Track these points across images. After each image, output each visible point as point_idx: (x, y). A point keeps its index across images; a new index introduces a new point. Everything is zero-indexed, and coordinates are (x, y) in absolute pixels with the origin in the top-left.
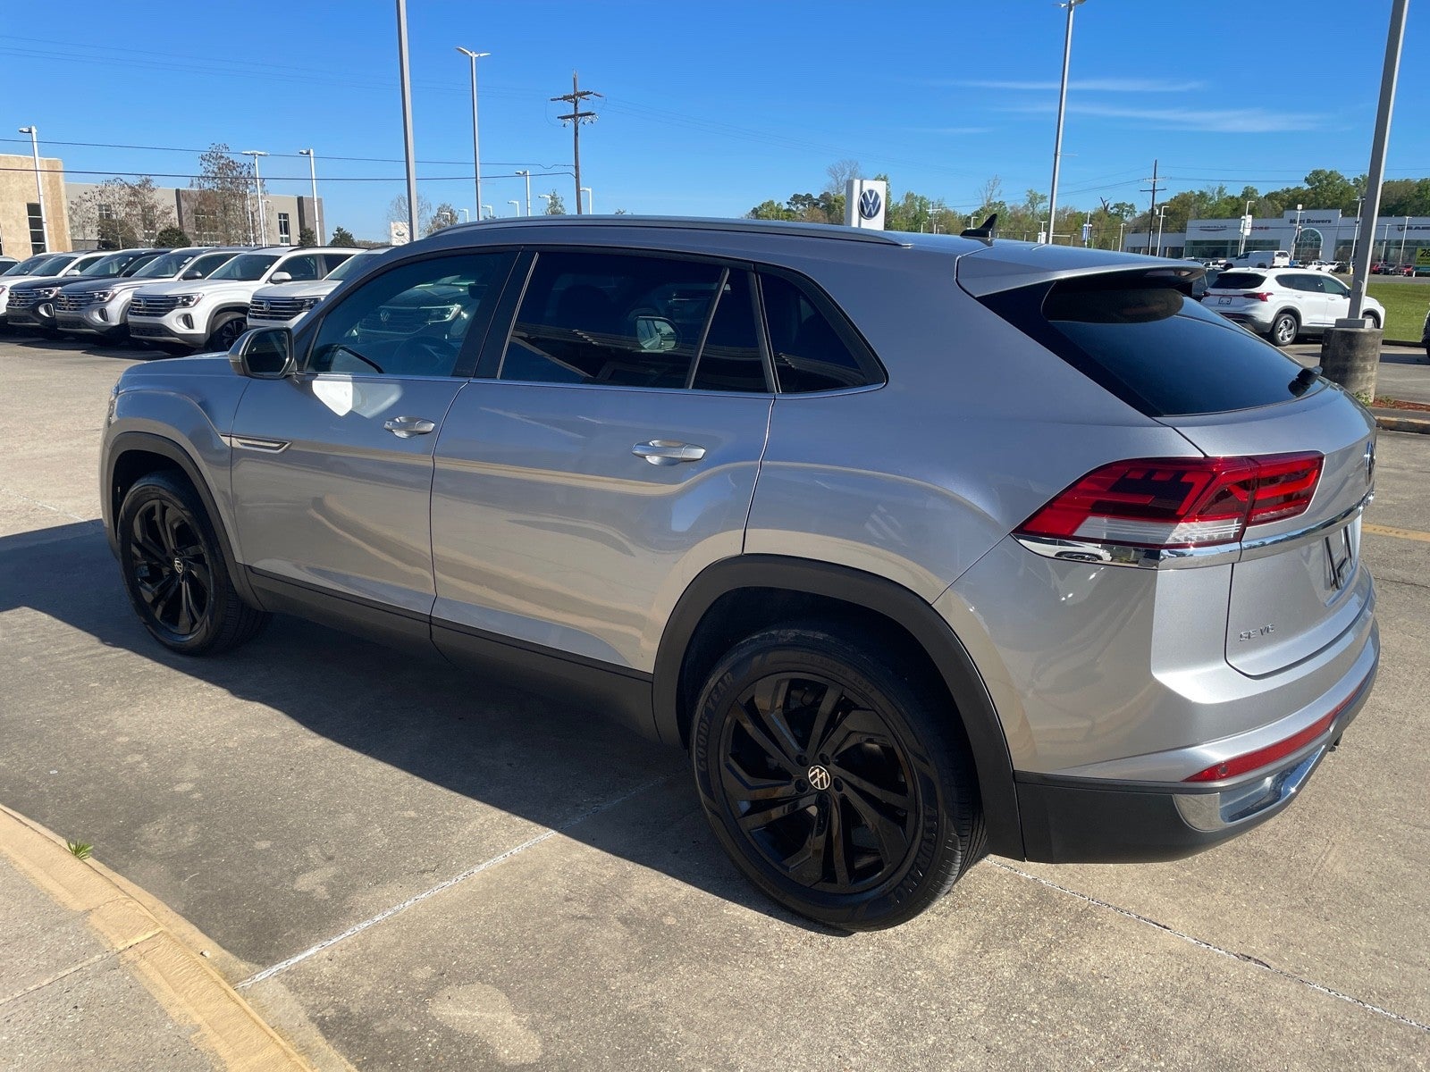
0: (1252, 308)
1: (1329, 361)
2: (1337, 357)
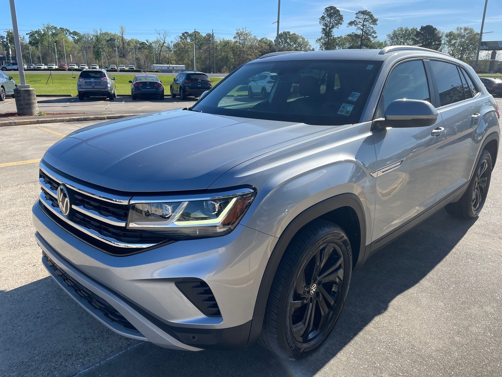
1: (22, 101)
2: (25, 99)
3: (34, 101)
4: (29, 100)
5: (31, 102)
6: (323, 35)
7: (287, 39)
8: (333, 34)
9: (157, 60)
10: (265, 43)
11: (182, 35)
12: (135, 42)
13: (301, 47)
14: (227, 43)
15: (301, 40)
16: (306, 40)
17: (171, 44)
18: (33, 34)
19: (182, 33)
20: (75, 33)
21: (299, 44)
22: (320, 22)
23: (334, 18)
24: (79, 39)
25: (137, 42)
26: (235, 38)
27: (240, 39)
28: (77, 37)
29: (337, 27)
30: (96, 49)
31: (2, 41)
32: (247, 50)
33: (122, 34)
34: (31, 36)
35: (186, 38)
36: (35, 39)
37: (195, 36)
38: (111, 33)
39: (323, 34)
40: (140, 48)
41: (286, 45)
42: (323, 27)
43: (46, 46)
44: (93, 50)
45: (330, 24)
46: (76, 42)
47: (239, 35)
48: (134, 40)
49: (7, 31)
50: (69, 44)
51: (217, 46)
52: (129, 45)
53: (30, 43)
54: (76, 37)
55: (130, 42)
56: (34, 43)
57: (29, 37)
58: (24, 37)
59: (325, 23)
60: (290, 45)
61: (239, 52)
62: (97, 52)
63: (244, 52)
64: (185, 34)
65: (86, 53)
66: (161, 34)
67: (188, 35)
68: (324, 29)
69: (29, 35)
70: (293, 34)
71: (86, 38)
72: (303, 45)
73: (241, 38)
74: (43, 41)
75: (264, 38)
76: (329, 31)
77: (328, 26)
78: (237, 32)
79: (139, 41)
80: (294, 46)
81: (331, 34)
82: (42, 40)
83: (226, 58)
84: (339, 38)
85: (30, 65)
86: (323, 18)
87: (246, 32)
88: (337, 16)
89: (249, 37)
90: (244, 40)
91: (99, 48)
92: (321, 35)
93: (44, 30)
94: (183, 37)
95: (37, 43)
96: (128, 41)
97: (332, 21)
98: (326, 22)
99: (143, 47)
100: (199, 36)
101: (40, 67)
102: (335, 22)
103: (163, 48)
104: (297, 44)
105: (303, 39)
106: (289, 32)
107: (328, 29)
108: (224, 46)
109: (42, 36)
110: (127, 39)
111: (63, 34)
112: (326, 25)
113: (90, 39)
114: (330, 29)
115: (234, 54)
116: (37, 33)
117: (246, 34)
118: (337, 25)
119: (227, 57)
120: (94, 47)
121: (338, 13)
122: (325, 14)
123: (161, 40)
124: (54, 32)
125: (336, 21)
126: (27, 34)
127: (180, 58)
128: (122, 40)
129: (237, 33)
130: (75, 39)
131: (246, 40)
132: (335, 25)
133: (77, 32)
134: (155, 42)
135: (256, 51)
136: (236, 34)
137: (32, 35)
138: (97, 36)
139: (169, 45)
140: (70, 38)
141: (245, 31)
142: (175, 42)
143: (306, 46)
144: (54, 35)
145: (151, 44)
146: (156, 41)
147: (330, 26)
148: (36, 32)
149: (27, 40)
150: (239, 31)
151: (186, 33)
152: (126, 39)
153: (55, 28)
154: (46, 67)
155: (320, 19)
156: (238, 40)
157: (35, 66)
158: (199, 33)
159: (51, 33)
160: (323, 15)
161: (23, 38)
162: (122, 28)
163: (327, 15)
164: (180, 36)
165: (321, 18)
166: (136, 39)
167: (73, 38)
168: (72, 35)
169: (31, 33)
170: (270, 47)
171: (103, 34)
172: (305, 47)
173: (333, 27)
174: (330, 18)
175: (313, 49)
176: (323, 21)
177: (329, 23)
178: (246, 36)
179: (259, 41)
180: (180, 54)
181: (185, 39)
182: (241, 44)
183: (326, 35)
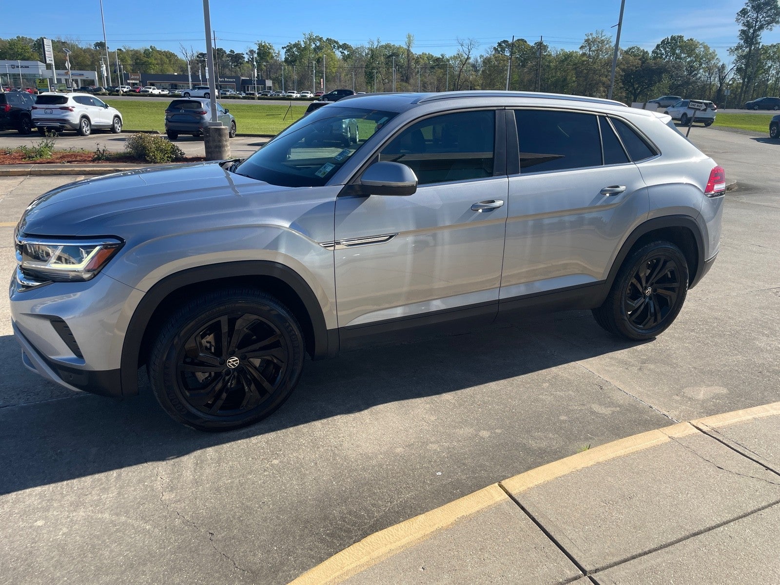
0: (67, 116)
1: (212, 143)
2: (214, 141)
3: (225, 143)
4: (220, 141)
5: (221, 144)
6: (742, 42)
7: (676, 48)
8: (759, 41)
9: (455, 86)
10: (635, 56)
11: (497, 46)
12: (427, 58)
13: (700, 62)
14: (568, 57)
15: (702, 49)
16: (711, 51)
17: (479, 61)
18: (291, 48)
19: (498, 43)
20: (345, 46)
21: (697, 56)
22: (737, 20)
23: (765, 12)
24: (351, 54)
25: (430, 57)
26: (582, 48)
27: (590, 49)
28: (348, 52)
29: (769, 27)
30: (369, 70)
31: (251, 57)
32: (599, 68)
33: (409, 47)
34: (288, 51)
35: (503, 50)
36: (293, 55)
37: (518, 46)
38: (394, 45)
39: (741, 39)
40: (432, 67)
41: (673, 58)
42: (743, 28)
43: (306, 65)
44: (365, 71)
45: (757, 22)
46: (345, 58)
47: (589, 44)
48: (426, 54)
49: (259, 44)
50: (335, 62)
51: (550, 62)
52: (418, 62)
53: (286, 60)
54: (346, 53)
55: (421, 58)
56: (291, 60)
57: (286, 53)
58: (279, 52)
59: (748, 21)
60: (681, 59)
61: (585, 71)
62: (371, 73)
63: (595, 71)
64: (503, 44)
65: (356, 75)
66: (464, 45)
67: (506, 45)
68: (743, 32)
69: (285, 49)
70: (688, 40)
71: (359, 53)
72: (704, 59)
73: (593, 48)
74: (302, 59)
75: (633, 48)
76: (753, 35)
77: (753, 26)
78: (586, 38)
79: (432, 56)
80: (688, 60)
81: (756, 40)
82: (301, 56)
83: (563, 81)
84: (774, 46)
85: (278, 92)
86: (744, 12)
87: (603, 38)
88: (771, 9)
89: (607, 46)
90: (597, 50)
91: (373, 68)
92: (737, 41)
93: (305, 43)
94: (499, 49)
95: (295, 61)
96: (417, 57)
97: (761, 17)
98: (749, 19)
99: (437, 65)
100: (525, 47)
101: (291, 96)
102: (767, 19)
103: (465, 66)
104: (694, 56)
105: (706, 48)
106: (681, 37)
107: (751, 31)
108: (563, 61)
109: (303, 50)
110: (416, 54)
111: (330, 47)
112: (748, 25)
113: (364, 55)
114: (755, 31)
115: (578, 74)
116: (296, 47)
117: (603, 41)
118: (769, 24)
119: (565, 80)
120: (367, 66)
121: (774, 3)
122: (748, 6)
123: (464, 54)
124: (318, 45)
125: (767, 17)
126: (283, 48)
127: (489, 81)
128: (408, 55)
129: (587, 41)
130: (345, 54)
131: (600, 51)
132: (765, 25)
133: (348, 45)
134: (455, 58)
135: (617, 69)
136: (585, 41)
137: (289, 49)
138: (372, 50)
139: (477, 62)
140: (338, 54)
141: (600, 36)
142: (486, 55)
143: (710, 61)
144: (318, 49)
145: (448, 60)
146: (456, 56)
147: (756, 26)
148: (296, 45)
149: (283, 57)
150: (590, 37)
151: (505, 42)
152: (414, 53)
153: (320, 39)
154: (298, 95)
155: (737, 14)
156: (587, 52)
157: (285, 94)
158: (526, 42)
159: (313, 46)
160: (745, 7)
161: (278, 54)
162: (409, 37)
163: (753, 7)
164: (494, 48)
165: (741, 12)
166: (429, 54)
167: (342, 53)
168: (340, 49)
169: (287, 46)
170: (643, 63)
171: (382, 46)
172: (707, 63)
173: (761, 28)
174: (757, 12)
175: (723, 64)
176: (744, 17)
177: (754, 21)
178: (601, 44)
179: (625, 52)
180: (490, 75)
181: (501, 51)
182: (591, 58)
183: (746, 41)
